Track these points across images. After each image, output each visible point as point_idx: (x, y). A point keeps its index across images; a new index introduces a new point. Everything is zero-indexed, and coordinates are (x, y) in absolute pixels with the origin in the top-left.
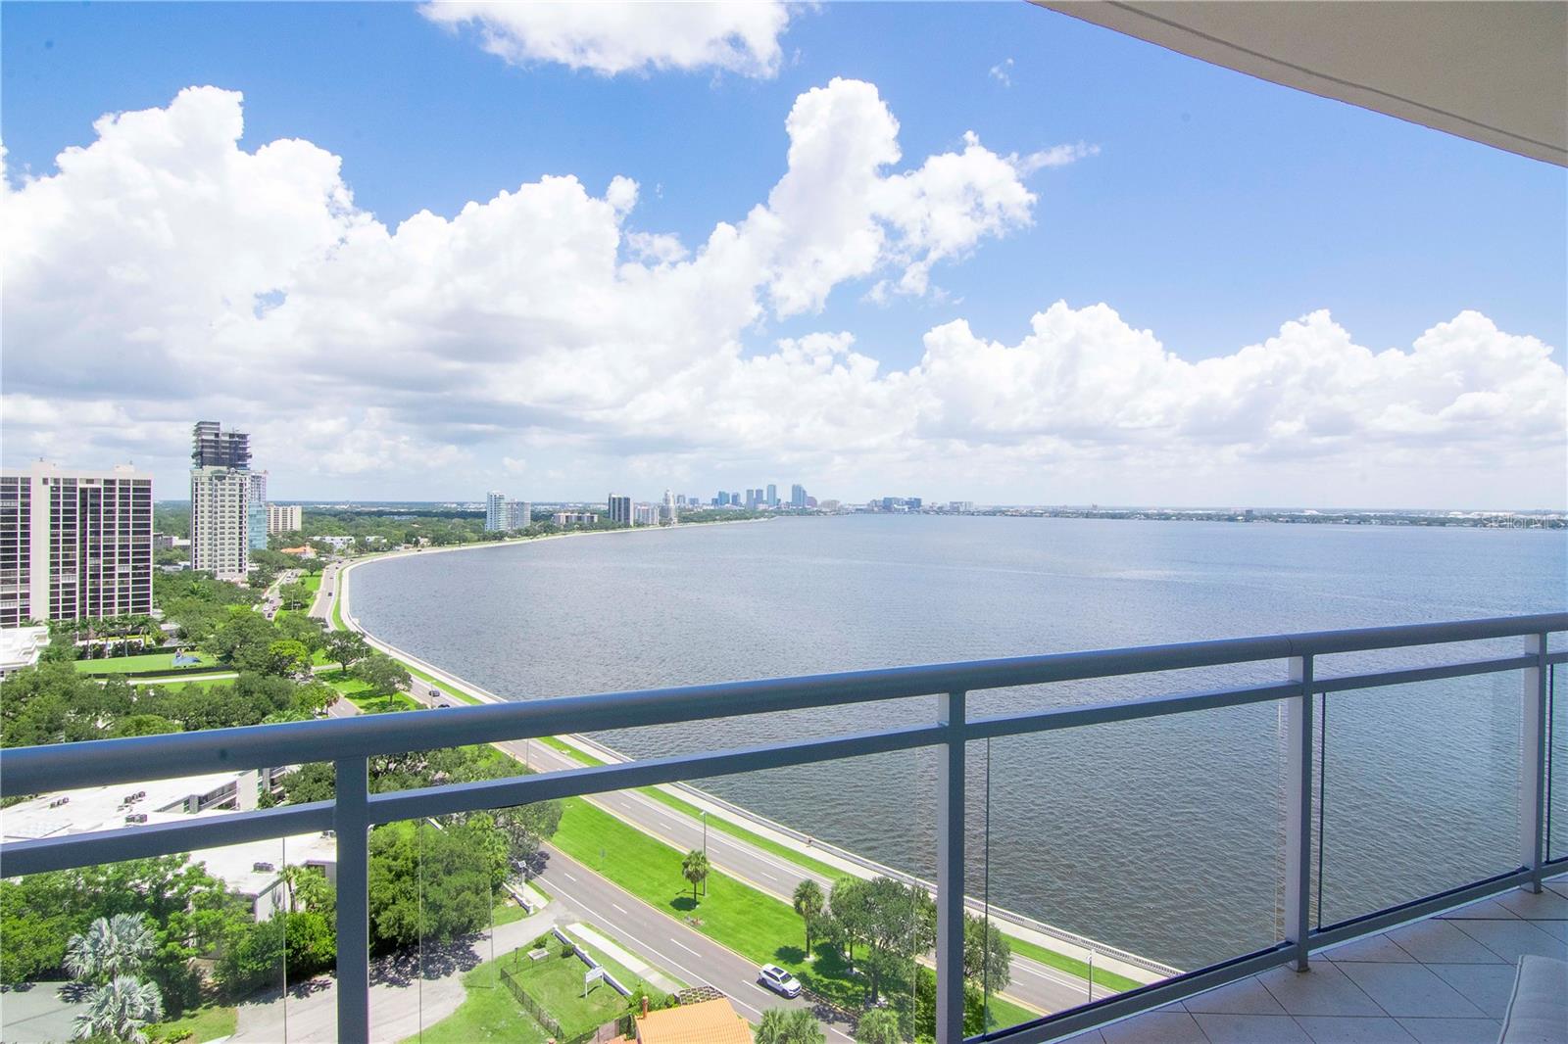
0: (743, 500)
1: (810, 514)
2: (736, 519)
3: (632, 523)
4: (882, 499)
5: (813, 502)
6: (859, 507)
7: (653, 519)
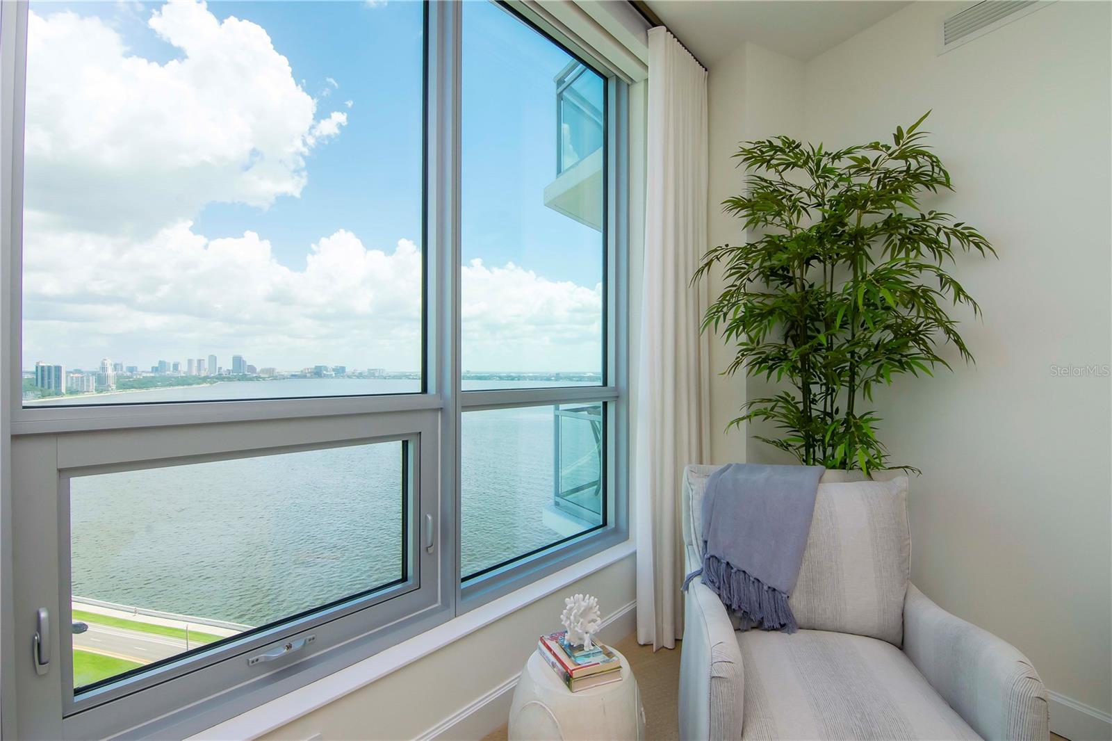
0: (183, 368)
1: (251, 379)
2: (178, 385)
3: (64, 390)
4: (314, 367)
5: (252, 369)
6: (293, 374)
7: (88, 386)
